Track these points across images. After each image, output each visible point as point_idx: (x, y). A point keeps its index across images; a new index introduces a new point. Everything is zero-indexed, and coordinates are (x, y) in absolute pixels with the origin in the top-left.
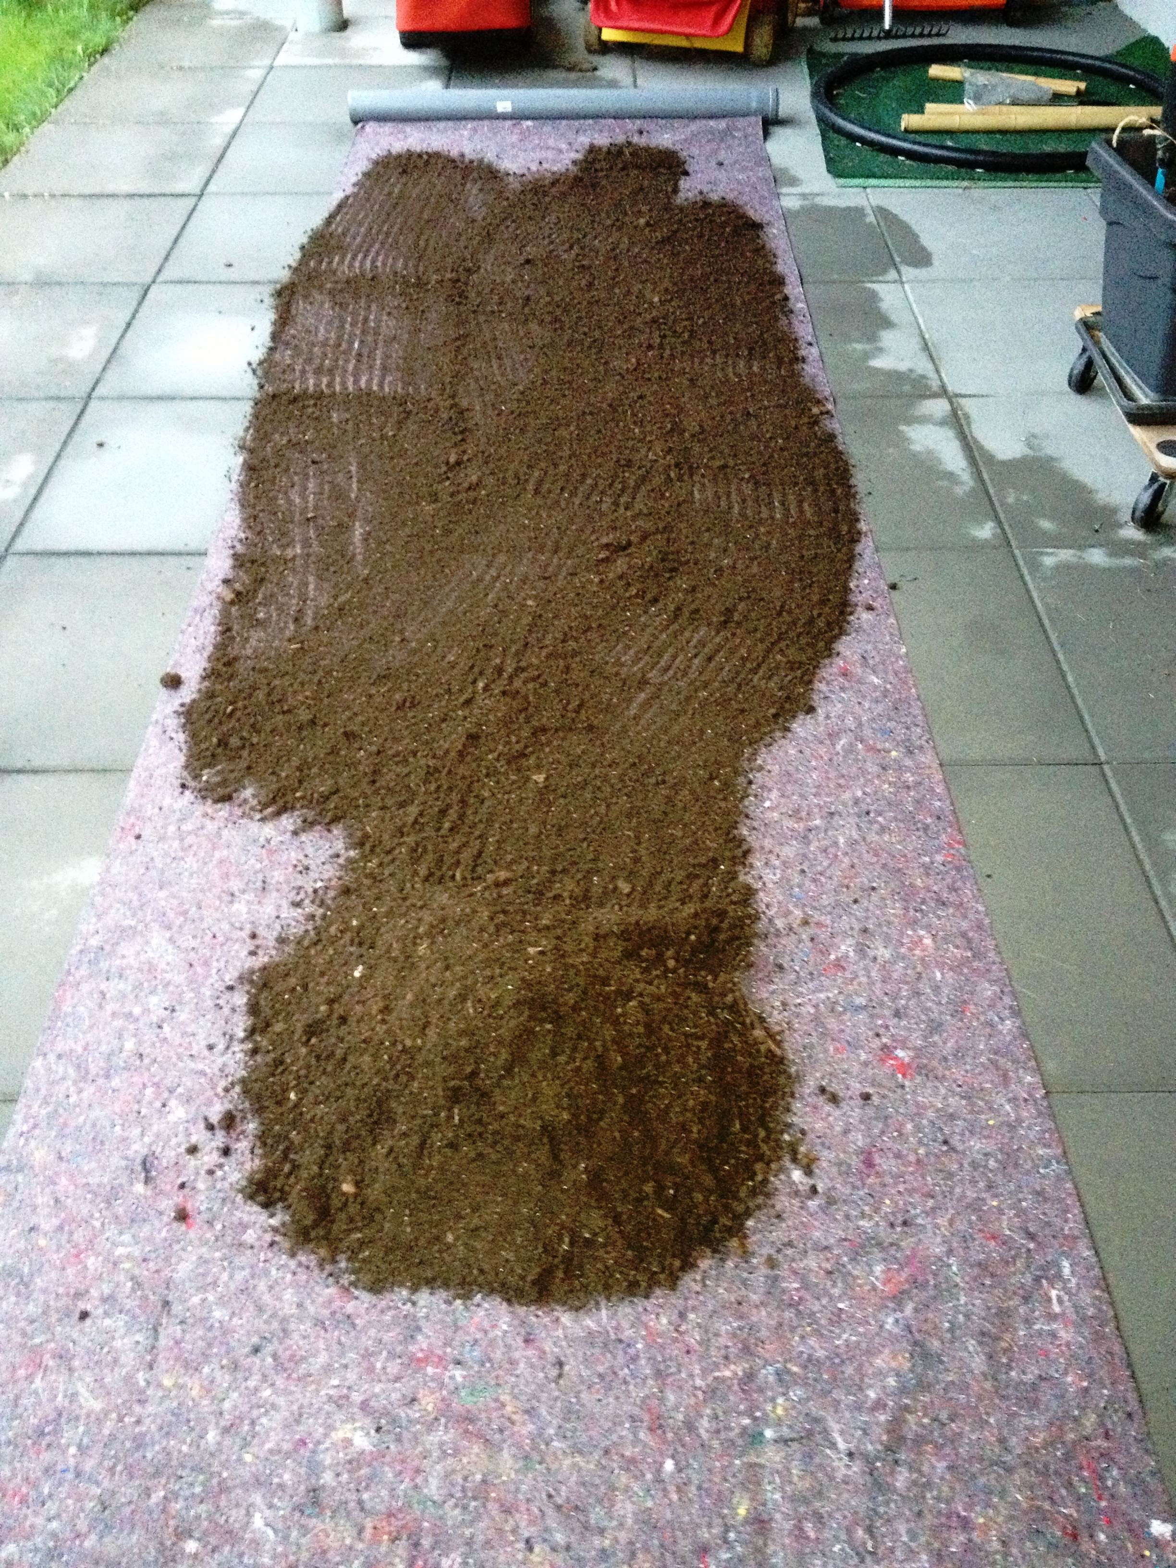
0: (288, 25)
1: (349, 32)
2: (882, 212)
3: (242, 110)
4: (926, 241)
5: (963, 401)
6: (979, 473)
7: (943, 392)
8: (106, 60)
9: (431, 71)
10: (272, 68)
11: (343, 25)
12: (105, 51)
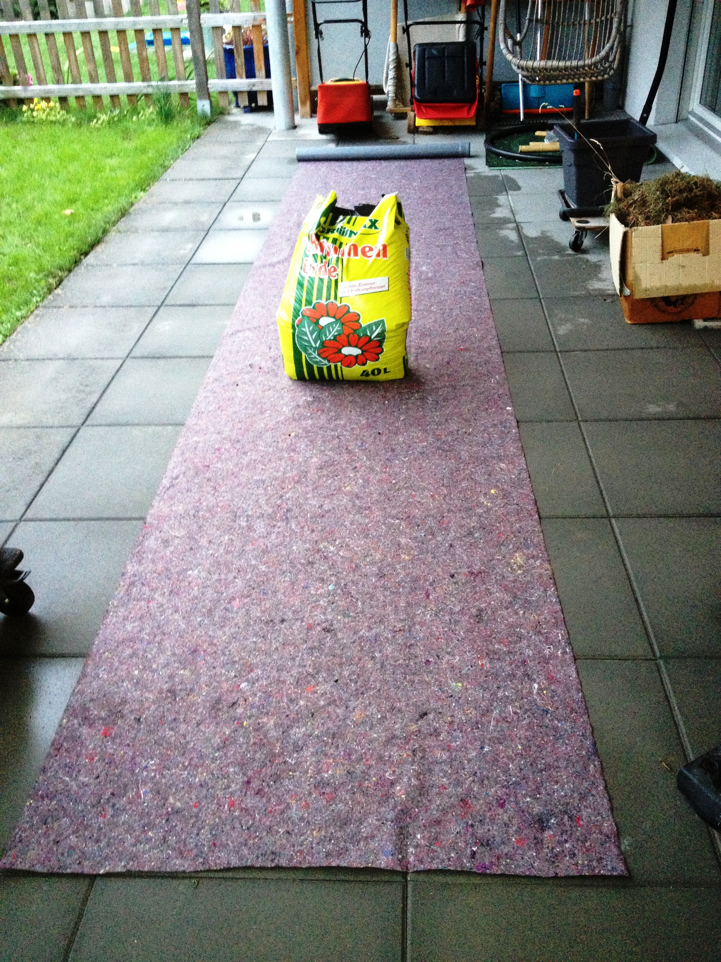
0: (272, 128)
1: (297, 130)
2: (506, 176)
3: (255, 155)
4: (520, 184)
5: (522, 224)
6: (522, 241)
7: (515, 221)
8: (199, 140)
9: (331, 141)
10: (266, 141)
11: (295, 127)
12: (198, 138)
